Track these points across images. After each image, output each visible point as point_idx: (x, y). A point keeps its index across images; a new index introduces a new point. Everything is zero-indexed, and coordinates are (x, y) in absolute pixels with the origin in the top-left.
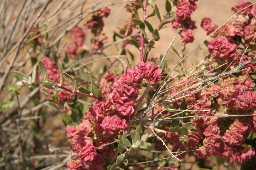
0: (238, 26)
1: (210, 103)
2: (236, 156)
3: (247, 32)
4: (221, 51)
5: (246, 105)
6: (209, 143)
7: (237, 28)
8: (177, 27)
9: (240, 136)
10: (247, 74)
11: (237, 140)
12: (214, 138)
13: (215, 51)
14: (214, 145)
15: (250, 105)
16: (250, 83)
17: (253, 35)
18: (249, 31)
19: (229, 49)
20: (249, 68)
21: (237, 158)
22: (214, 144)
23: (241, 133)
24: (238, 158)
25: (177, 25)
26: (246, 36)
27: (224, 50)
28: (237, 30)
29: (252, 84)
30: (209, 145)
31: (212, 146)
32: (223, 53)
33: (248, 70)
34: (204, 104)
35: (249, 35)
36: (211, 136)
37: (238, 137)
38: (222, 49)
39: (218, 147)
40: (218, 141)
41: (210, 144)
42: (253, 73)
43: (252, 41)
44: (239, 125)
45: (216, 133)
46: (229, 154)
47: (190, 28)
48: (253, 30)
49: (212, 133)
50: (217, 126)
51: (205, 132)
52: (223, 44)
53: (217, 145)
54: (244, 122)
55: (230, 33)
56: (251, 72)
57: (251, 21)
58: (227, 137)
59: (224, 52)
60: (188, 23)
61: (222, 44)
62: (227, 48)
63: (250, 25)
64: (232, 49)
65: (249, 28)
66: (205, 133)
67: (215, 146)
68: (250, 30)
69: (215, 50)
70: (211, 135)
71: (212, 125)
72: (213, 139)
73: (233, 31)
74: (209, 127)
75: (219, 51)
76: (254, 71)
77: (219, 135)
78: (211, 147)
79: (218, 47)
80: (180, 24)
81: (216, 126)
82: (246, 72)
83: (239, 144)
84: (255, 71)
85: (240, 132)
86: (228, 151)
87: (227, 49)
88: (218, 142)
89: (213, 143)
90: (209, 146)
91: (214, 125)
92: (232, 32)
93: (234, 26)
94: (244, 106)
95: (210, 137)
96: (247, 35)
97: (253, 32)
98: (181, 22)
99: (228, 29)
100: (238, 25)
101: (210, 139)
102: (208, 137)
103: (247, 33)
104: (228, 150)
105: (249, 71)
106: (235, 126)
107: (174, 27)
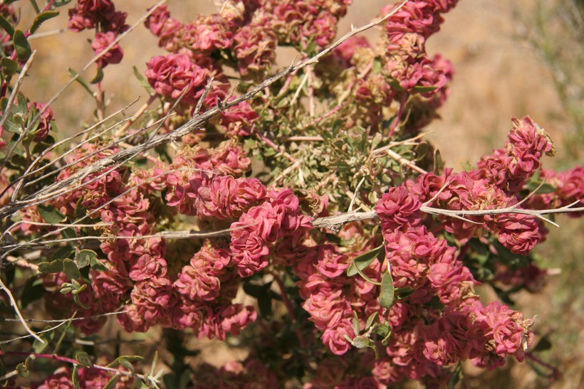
0: (217, 26)
1: (146, 205)
2: (211, 324)
3: (242, 41)
4: (174, 84)
5: (217, 208)
6: (143, 297)
7: (215, 30)
8: (80, 26)
9: (210, 280)
10: (235, 137)
11: (205, 289)
12: (151, 284)
13: (160, 83)
14: (154, 300)
15: (225, 208)
16: (238, 157)
17: (254, 47)
18: (247, 38)
19: (191, 79)
20: (238, 123)
21: (212, 328)
22: (154, 298)
23: (212, 272)
24: (215, 328)
25: (79, 23)
26: (240, 50)
27: (181, 82)
28: (214, 36)
29: (243, 159)
30: (143, 301)
31: (150, 304)
32: (180, 88)
33: (236, 129)
34: (132, 207)
35: (247, 48)
36: (147, 280)
37: (208, 283)
38: (175, 79)
39: (162, 305)
40: (161, 291)
41: (146, 299)
42: (247, 134)
43: (254, 61)
44: (211, 255)
45: (158, 274)
46: (193, 319)
47: (113, 30)
48: (254, 37)
49: (149, 274)
50: (161, 257)
51: (134, 272)
52: (179, 67)
53: (162, 301)
54: (222, 247)
55: (201, 42)
56: (242, 132)
57: (253, 14)
58: (184, 283)
59: (180, 85)
60: (108, 17)
61: (176, 66)
62: (187, 77)
63: (251, 24)
64: (199, 79)
65: (247, 33)
66: (134, 275)
67: (156, 302)
68: (248, 35)
69: (159, 80)
70: (144, 278)
71: (147, 255)
72: (152, 287)
73: (207, 38)
74: (141, 259)
75: (169, 84)
76: (249, 131)
77: (164, 277)
78: (147, 307)
79: (165, 74)
80: (87, 21)
81: (159, 257)
82: (232, 133)
83: (212, 298)
84: (252, 131)
85: (212, 270)
86: (191, 314)
87: (187, 80)
88: (164, 295)
89: (150, 296)
90: (144, 304)
91: (152, 255)
92: (205, 41)
93: (210, 27)
94: (212, 210)
95: (143, 283)
96: (243, 48)
97: (254, 40)
98: (89, 14)
99: (197, 32)
100: (218, 23)
101: (144, 288)
102: (140, 282)
103: (242, 44)
104: (191, 311)
105: (239, 131)
106: (201, 257)
107: (74, 27)
